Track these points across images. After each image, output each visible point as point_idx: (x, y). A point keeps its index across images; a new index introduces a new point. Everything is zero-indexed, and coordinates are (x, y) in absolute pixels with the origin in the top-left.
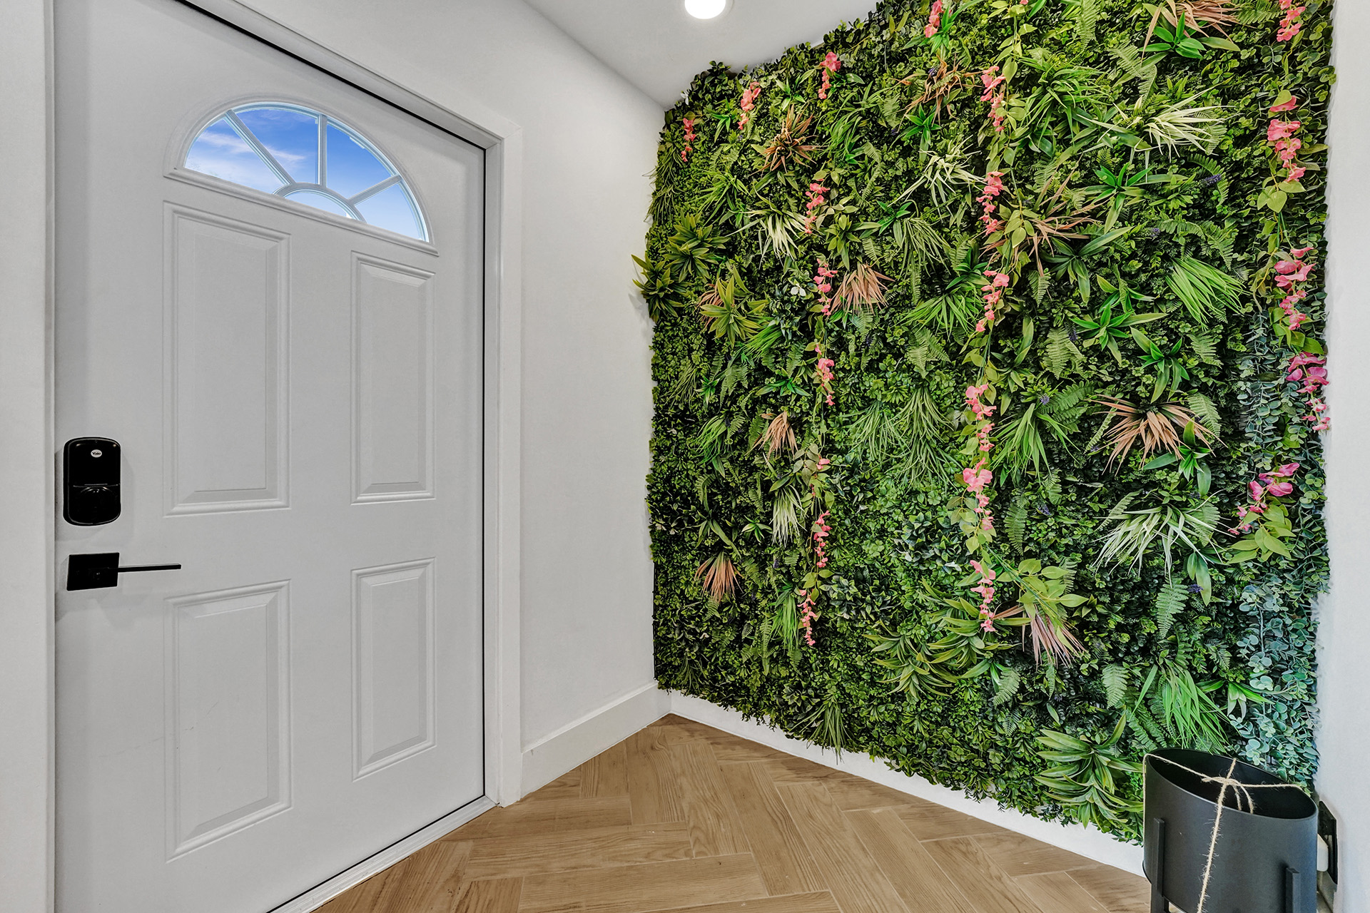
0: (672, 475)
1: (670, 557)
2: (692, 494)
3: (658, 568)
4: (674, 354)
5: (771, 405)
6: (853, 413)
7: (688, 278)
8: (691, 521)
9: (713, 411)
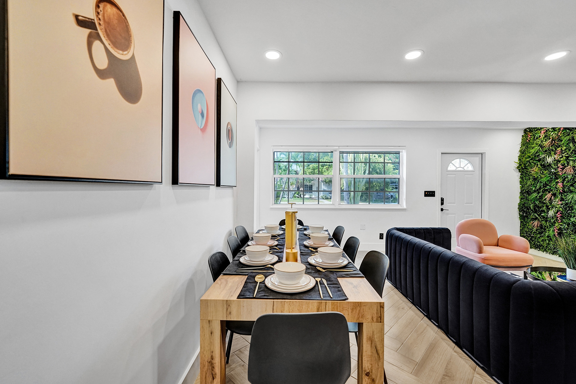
0: (525, 203)
1: (524, 220)
2: (530, 208)
3: (521, 222)
4: (526, 179)
5: (548, 191)
6: (569, 193)
7: (529, 165)
8: (529, 213)
9: (535, 191)
